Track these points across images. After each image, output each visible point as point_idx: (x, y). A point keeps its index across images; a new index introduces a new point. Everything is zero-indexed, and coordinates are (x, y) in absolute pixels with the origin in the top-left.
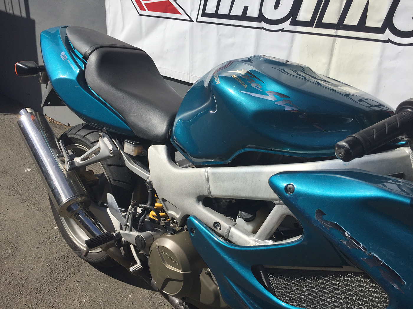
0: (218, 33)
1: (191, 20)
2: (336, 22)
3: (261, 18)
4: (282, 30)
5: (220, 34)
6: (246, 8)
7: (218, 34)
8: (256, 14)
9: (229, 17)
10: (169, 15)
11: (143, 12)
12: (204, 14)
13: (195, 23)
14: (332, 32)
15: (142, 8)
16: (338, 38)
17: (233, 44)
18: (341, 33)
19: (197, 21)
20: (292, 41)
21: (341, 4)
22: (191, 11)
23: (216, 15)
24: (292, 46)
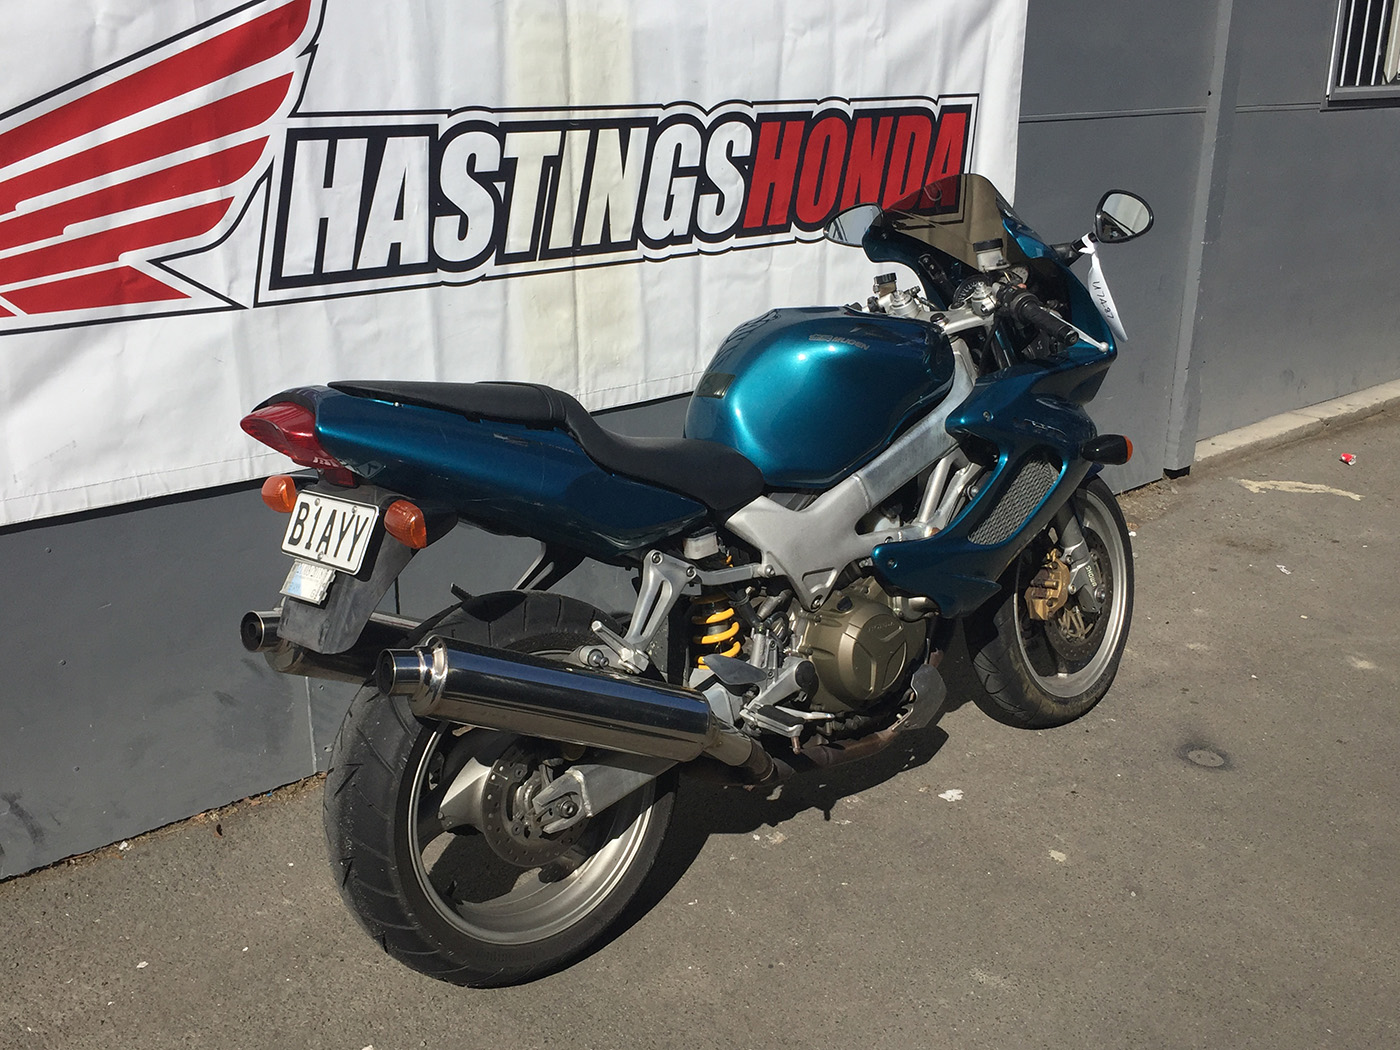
0: (331, 320)
1: (235, 306)
2: (570, 244)
3: (434, 262)
4: (483, 278)
5: (335, 321)
6: (395, 249)
7: (331, 323)
8: (422, 257)
9: (355, 274)
12: (278, 282)
13: (252, 310)
14: (567, 262)
16: (577, 271)
18: (580, 260)
19: (257, 304)
20: (505, 295)
21: (572, 213)
22: (231, 285)
23: (319, 277)
24: (507, 304)
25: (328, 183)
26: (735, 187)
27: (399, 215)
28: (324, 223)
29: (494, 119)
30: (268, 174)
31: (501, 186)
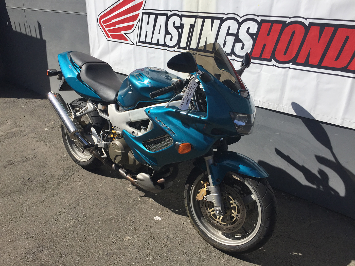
1: (134, 45)
2: (195, 48)
3: (165, 45)
4: (175, 51)
6: (158, 40)
8: (163, 43)
9: (151, 43)
10: (122, 41)
11: (109, 39)
12: (140, 42)
13: (136, 46)
15: (109, 37)
17: (154, 57)
19: (136, 45)
22: (134, 40)
23: (145, 42)
25: (148, 24)
26: (249, 43)
27: (159, 33)
28: (147, 32)
29: (180, 14)
30: (139, 21)
31: (180, 30)
